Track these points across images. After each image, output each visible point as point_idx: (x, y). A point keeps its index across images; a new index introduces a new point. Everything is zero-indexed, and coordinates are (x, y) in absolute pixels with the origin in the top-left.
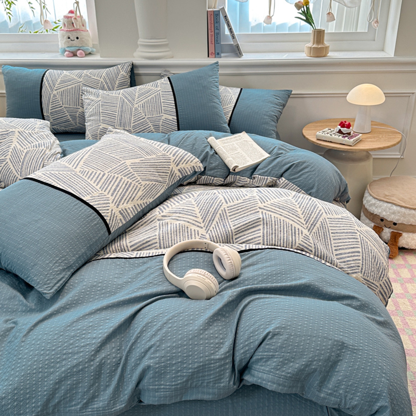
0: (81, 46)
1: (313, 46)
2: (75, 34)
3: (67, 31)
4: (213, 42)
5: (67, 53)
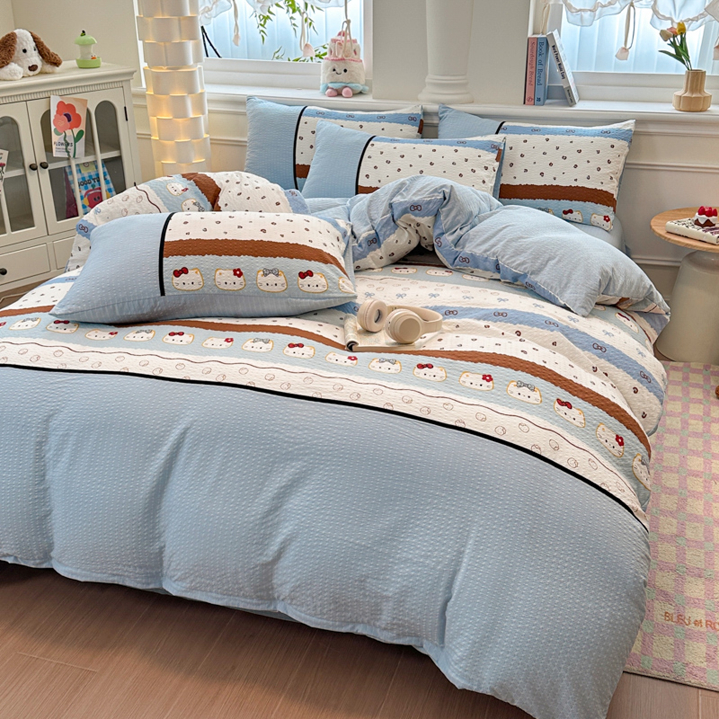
0: (349, 81)
1: (685, 95)
2: (343, 64)
3: (332, 60)
4: (533, 83)
5: (329, 90)
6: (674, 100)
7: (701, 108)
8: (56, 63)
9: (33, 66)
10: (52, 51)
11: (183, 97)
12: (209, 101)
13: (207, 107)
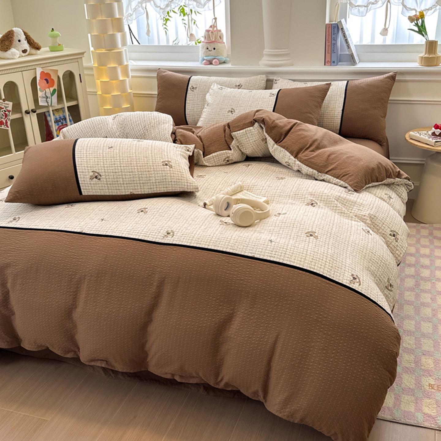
0: (217, 55)
1: (425, 56)
2: (213, 45)
3: (207, 43)
4: (330, 52)
5: (205, 61)
6: (418, 60)
7: (435, 63)
8: (38, 48)
9: (25, 50)
10: (35, 41)
11: (115, 67)
12: (131, 70)
13: (131, 74)
